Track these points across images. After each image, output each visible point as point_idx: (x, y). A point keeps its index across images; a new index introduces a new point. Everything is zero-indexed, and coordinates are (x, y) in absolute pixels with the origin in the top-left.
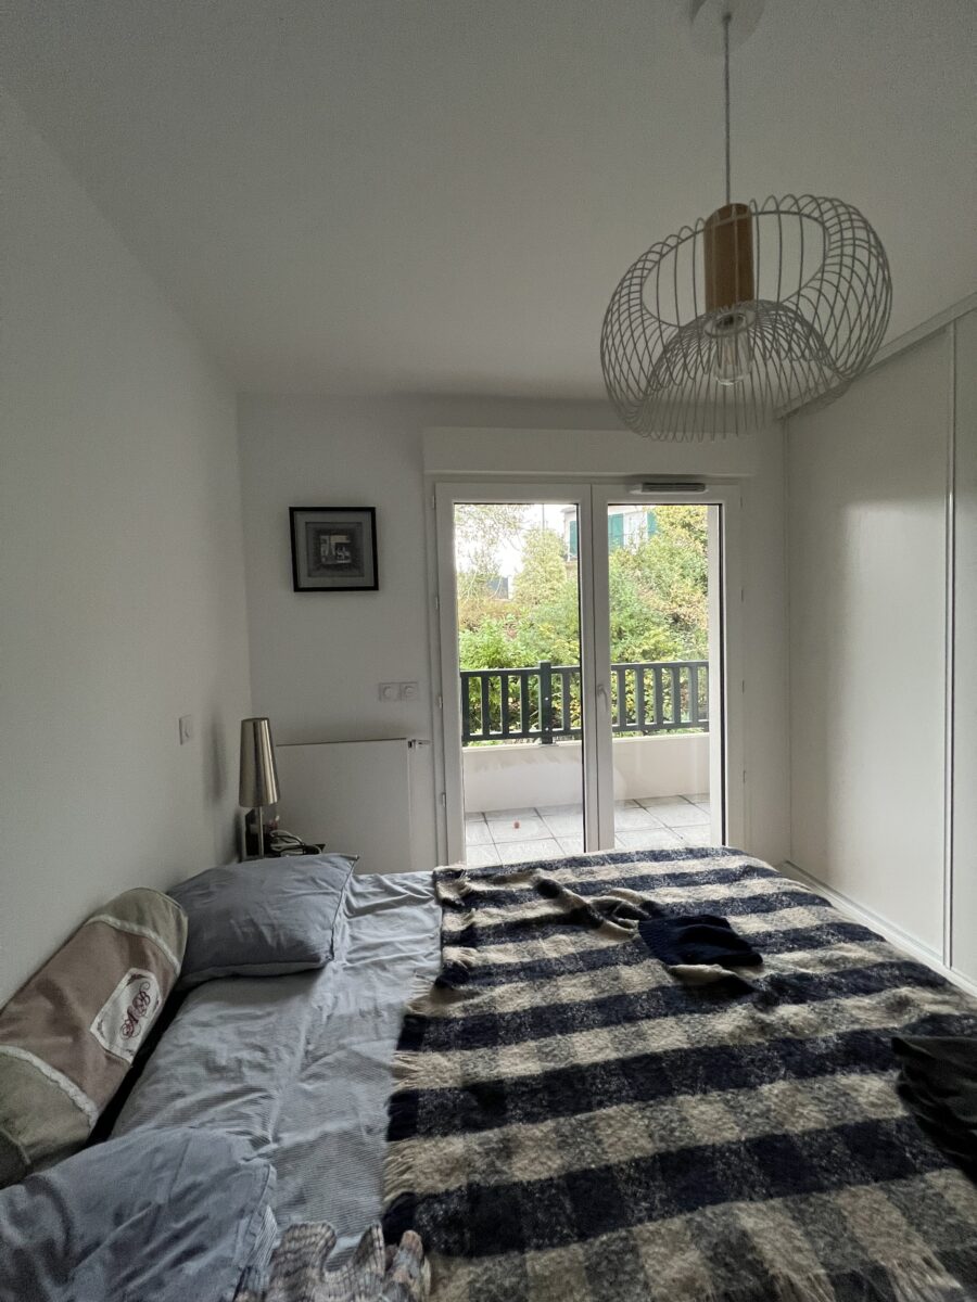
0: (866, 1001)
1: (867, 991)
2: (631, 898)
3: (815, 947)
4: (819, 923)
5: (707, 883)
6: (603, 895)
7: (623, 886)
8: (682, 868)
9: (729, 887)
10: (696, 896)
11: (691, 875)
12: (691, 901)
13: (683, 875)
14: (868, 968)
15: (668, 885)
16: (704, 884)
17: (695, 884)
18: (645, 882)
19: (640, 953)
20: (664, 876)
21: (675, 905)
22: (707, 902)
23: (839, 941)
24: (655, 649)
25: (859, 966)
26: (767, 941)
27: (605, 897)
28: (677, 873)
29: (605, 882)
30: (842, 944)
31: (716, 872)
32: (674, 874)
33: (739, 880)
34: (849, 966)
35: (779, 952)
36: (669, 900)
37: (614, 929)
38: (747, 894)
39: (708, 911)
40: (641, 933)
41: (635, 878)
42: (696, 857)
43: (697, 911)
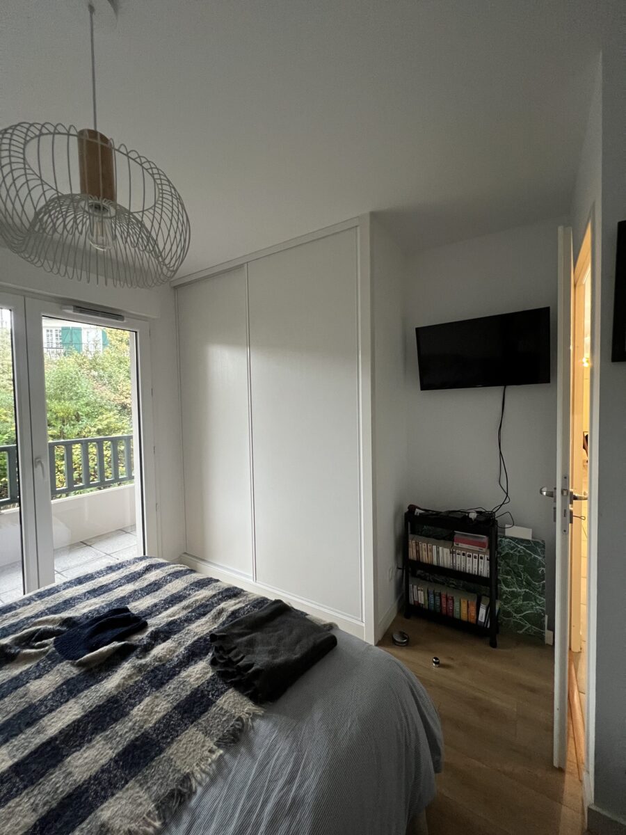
0: (203, 620)
1: (204, 615)
2: (52, 622)
3: (181, 601)
4: (186, 585)
5: (119, 586)
6: (24, 629)
7: (47, 615)
8: (101, 582)
9: (134, 584)
10: (108, 599)
11: (106, 585)
12: (103, 604)
13: (101, 587)
14: (208, 601)
15: (88, 599)
16: (116, 588)
17: (111, 590)
18: (68, 604)
19: (53, 662)
20: (85, 594)
21: (90, 612)
22: (115, 600)
23: (195, 591)
24: (108, 428)
25: (203, 601)
26: (153, 611)
27: (26, 631)
28: (96, 587)
29: (28, 618)
30: (197, 592)
31: (126, 576)
32: (94, 589)
33: (142, 576)
34: (198, 604)
35: (160, 613)
36: (86, 611)
37: (30, 654)
38: (146, 583)
39: (115, 606)
40: (55, 647)
41: (59, 604)
42: (114, 571)
43: (107, 610)
